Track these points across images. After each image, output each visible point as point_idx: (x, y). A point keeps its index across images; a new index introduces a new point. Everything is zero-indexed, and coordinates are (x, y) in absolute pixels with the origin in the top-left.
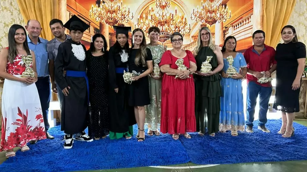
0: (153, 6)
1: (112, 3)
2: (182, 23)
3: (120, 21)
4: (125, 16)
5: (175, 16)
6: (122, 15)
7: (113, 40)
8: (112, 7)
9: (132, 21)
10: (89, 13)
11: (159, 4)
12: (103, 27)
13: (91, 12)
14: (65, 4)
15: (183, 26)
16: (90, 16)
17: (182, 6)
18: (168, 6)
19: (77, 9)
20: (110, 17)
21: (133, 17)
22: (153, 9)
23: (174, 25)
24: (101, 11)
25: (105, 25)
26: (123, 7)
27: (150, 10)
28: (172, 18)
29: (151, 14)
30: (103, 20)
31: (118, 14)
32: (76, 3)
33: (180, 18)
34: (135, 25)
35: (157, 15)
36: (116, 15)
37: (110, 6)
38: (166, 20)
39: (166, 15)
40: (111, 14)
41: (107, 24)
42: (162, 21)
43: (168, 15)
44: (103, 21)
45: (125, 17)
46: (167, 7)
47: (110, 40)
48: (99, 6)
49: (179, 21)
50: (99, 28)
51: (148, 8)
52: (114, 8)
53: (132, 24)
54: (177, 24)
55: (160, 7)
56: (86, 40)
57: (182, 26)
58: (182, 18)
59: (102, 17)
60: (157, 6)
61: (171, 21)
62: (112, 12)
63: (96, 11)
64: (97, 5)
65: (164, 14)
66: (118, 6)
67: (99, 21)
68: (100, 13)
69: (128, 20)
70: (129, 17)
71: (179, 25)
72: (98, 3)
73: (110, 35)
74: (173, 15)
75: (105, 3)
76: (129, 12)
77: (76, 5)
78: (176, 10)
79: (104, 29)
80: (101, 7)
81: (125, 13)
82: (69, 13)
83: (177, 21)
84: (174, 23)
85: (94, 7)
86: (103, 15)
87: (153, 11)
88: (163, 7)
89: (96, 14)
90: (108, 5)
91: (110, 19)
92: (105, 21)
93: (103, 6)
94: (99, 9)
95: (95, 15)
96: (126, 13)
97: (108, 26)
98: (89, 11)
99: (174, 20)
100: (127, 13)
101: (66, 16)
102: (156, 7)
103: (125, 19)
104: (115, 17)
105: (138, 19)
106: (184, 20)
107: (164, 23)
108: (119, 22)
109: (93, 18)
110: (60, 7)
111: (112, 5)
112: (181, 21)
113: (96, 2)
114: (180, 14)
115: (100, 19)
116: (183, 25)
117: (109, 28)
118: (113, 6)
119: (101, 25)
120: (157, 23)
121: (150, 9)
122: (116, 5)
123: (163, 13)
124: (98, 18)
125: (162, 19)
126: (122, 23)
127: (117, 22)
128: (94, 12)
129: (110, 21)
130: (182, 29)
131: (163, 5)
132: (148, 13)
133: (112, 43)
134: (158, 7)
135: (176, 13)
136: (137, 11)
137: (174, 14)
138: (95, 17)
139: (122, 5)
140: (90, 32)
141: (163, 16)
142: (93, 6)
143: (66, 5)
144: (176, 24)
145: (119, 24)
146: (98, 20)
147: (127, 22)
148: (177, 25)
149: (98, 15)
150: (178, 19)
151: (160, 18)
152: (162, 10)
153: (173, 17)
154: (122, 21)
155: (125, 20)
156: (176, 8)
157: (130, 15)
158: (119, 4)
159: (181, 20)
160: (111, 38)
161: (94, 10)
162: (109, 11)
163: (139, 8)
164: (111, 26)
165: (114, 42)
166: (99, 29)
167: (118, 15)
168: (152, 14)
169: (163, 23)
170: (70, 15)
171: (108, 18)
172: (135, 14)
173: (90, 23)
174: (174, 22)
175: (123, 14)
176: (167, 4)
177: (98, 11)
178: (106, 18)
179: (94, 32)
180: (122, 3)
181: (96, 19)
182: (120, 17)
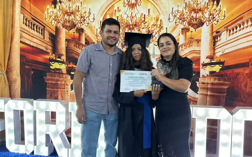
0: (120, 5)
1: (70, 3)
2: (157, 26)
3: (79, 24)
4: (85, 18)
5: (148, 17)
6: (82, 17)
7: (70, 47)
8: (70, 8)
9: (93, 24)
10: (44, 16)
11: (127, 2)
12: (60, 32)
13: (47, 14)
14: (19, 5)
15: (158, 30)
16: (45, 19)
17: (157, 4)
18: (139, 4)
19: (31, 11)
20: (68, 20)
21: (94, 19)
22: (119, 9)
23: (147, 29)
24: (57, 13)
25: (61, 30)
26: (82, 8)
27: (115, 10)
28: (143, 19)
29: (116, 16)
30: (60, 23)
31: (76, 16)
32: (30, 5)
33: (153, 19)
34: (97, 29)
35: (125, 17)
36: (75, 17)
37: (68, 6)
38: (136, 23)
39: (136, 16)
40: (68, 17)
41: (64, 29)
42: (131, 24)
43: (138, 16)
44: (60, 25)
45: (85, 20)
46: (137, 5)
47: (66, 48)
48: (55, 7)
49: (153, 24)
50: (54, 33)
51: (113, 8)
52: (72, 9)
53: (93, 28)
54: (150, 27)
55: (129, 6)
56: (40, 48)
57: (156, 31)
58: (157, 20)
59: (58, 20)
60: (124, 4)
61: (143, 24)
62: (69, 14)
63: (51, 13)
64: (53, 6)
65: (134, 15)
66: (77, 6)
67: (55, 25)
68: (56, 15)
69: (88, 24)
70: (89, 19)
71: (153, 29)
72: (55, 3)
73: (66, 42)
74: (145, 15)
75: (62, 3)
76: (90, 13)
77: (31, 7)
78: (149, 10)
79: (60, 34)
80: (58, 8)
81: (84, 15)
82: (23, 15)
83: (150, 23)
84: (147, 26)
85: (50, 8)
86: (60, 17)
87: (119, 11)
88: (133, 6)
89: (51, 16)
90: (65, 5)
91: (67, 23)
92: (61, 25)
93: (59, 6)
94: (55, 11)
95: (51, 18)
96: (86, 15)
97: (65, 31)
98: (43, 12)
99: (146, 23)
100: (88, 15)
101: (20, 19)
102: (124, 6)
103: (85, 21)
104: (72, 19)
105: (101, 21)
106: (159, 23)
107: (133, 26)
108: (77, 25)
109: (48, 22)
110: (14, 10)
111: (69, 5)
112: (155, 24)
113: (52, 2)
114: (153, 15)
115: (56, 22)
116: (158, 28)
117: (66, 32)
118: (71, 6)
119: (57, 30)
120: (124, 26)
121: (116, 8)
122: (74, 5)
123: (132, 13)
124: (53, 21)
125: (130, 22)
126: (81, 27)
127: (76, 25)
128: (49, 15)
129: (67, 25)
130: (156, 34)
131: (133, 3)
132: (113, 14)
133: (69, 51)
134: (126, 5)
135: (149, 13)
136: (99, 12)
137: (147, 14)
138: (50, 20)
139: (82, 5)
140: (44, 38)
141: (133, 18)
142: (48, 7)
143: (20, 7)
144: (148, 27)
145: (77, 28)
146: (54, 23)
147: (87, 25)
148: (150, 29)
149: (54, 18)
150: (150, 22)
151: (128, 19)
152: (131, 9)
153: (145, 19)
154: (82, 24)
155: (84, 23)
156: (150, 6)
157: (91, 17)
158: (78, 4)
159: (155, 22)
160: (68, 45)
161: (49, 12)
162: (66, 13)
163: (101, 8)
164: (68, 31)
165: (71, 50)
166: (55, 35)
167: (77, 18)
168: (118, 15)
169: (131, 27)
170: (24, 19)
171: (65, 21)
172: (97, 15)
173: (44, 27)
174: (147, 24)
175: (82, 15)
176: (138, 2)
177: (54, 13)
178: (63, 21)
179: (49, 38)
180: (81, 2)
181: (51, 23)
182: (79, 19)
